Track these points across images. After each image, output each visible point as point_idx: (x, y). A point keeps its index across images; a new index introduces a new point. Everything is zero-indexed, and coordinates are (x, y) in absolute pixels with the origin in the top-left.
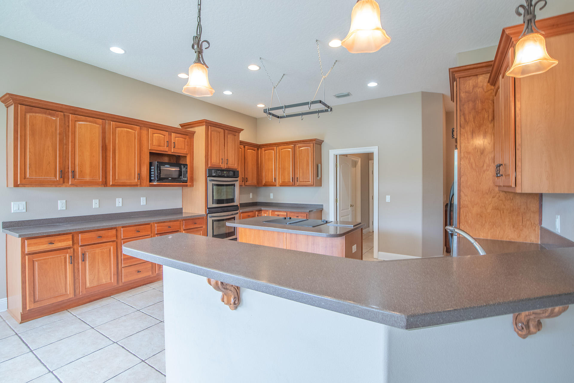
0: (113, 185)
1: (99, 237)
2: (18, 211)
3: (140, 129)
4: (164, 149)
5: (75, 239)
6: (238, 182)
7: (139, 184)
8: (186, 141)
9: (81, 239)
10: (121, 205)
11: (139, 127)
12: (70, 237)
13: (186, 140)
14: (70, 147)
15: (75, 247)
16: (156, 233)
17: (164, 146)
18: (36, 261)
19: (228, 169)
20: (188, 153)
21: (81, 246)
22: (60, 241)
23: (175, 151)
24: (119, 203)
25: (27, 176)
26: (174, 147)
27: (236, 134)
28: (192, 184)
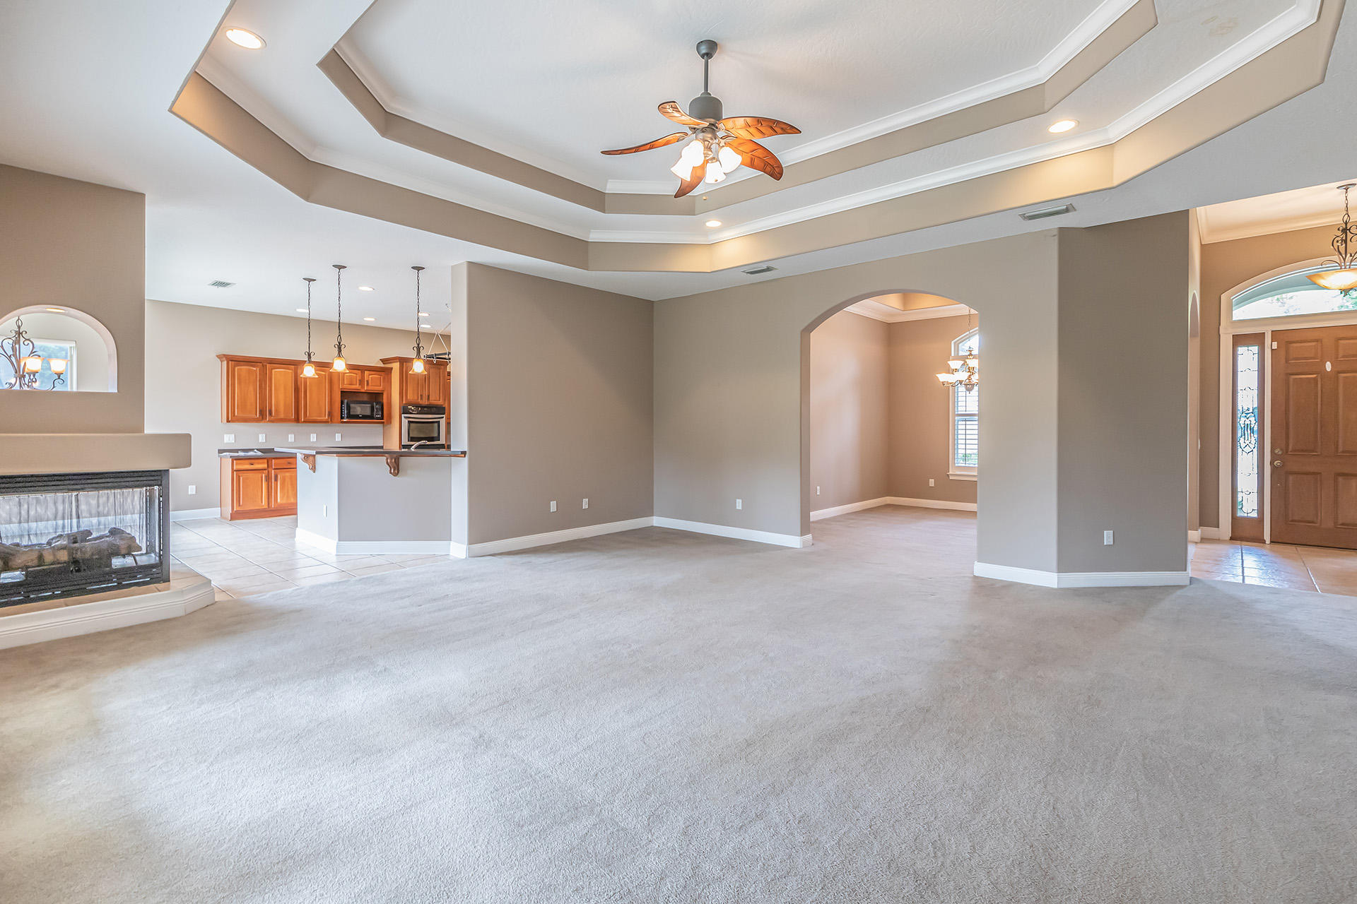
0: (304, 422)
2: (229, 441)
4: (356, 387)
5: (270, 463)
6: (444, 419)
7: (329, 421)
8: (382, 378)
9: (274, 464)
10: (315, 440)
12: (266, 461)
14: (267, 390)
15: (270, 470)
17: (356, 385)
18: (242, 476)
19: (429, 406)
20: (384, 389)
21: (275, 469)
22: (258, 463)
23: (369, 389)
24: (313, 438)
25: (236, 414)
26: (368, 384)
27: (442, 367)
28: (390, 421)
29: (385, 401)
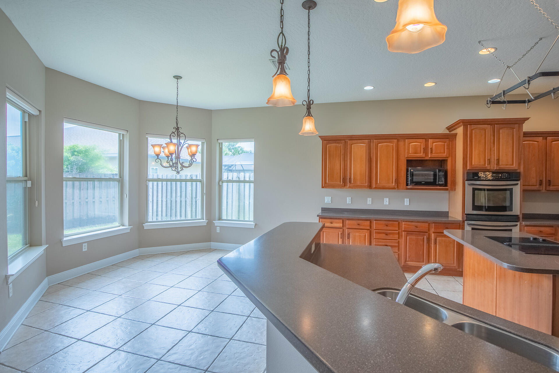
0: (376, 188)
1: (358, 224)
2: (328, 202)
3: (398, 141)
4: (421, 155)
5: (344, 223)
6: (519, 186)
7: (396, 187)
8: (446, 145)
9: (347, 224)
10: (388, 204)
11: (397, 140)
12: (341, 221)
13: (446, 143)
14: (348, 162)
15: (344, 228)
16: (403, 230)
17: (421, 153)
18: (325, 232)
19: (499, 171)
20: (448, 156)
21: (348, 228)
22: (336, 223)
23: (433, 156)
24: (386, 201)
25: (327, 182)
26: (431, 152)
27: (516, 126)
28: (454, 187)
29: (449, 167)
